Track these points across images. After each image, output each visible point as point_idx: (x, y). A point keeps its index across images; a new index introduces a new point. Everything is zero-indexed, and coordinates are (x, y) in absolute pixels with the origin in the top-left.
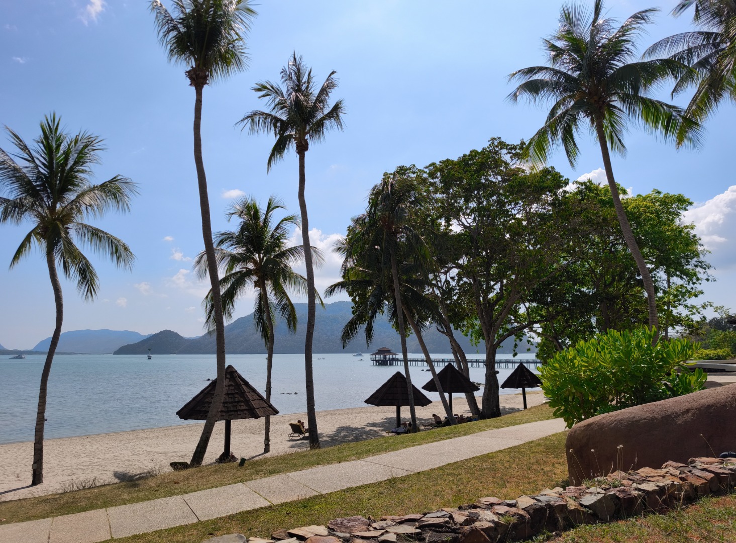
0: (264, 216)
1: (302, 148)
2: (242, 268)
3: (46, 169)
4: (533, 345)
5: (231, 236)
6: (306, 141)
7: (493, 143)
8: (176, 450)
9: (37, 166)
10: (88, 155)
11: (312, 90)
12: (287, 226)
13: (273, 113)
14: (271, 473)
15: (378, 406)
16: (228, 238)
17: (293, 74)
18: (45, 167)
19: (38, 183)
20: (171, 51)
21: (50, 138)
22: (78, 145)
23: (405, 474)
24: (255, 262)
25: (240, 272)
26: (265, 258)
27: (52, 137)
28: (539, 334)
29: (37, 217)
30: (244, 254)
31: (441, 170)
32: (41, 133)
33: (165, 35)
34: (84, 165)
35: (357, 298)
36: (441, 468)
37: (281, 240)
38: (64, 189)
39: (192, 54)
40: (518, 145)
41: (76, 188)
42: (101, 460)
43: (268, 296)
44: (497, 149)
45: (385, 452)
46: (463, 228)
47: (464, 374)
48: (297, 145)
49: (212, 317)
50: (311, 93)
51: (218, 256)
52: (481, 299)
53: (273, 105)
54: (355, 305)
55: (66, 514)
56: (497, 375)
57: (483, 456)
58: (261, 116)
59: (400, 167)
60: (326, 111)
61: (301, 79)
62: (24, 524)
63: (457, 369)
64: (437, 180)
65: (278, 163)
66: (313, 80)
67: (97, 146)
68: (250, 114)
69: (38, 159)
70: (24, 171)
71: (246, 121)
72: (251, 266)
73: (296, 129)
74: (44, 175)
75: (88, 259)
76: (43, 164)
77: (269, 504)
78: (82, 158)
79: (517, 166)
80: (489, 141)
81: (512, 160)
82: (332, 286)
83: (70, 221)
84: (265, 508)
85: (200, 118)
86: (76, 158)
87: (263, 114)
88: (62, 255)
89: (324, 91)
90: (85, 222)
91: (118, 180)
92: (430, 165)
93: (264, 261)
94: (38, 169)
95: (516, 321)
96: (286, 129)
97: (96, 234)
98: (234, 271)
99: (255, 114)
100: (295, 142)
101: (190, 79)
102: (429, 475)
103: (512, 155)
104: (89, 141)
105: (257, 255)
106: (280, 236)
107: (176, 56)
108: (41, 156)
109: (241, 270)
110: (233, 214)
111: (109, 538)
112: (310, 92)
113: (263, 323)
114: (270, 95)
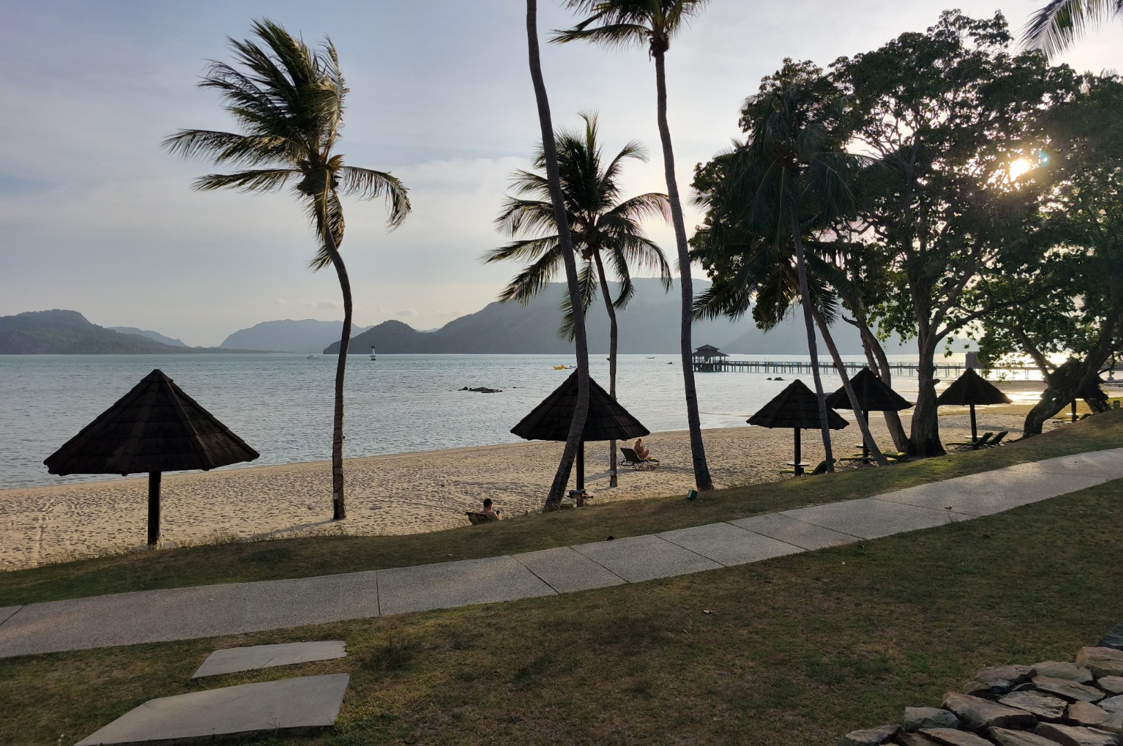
1: (660, 47)
6: (665, 36)
7: (945, 20)
15: (771, 428)
24: (584, 223)
26: (597, 217)
31: (856, 69)
40: (990, 21)
44: (953, 29)
48: (652, 43)
72: (578, 228)
80: (939, 17)
81: (978, 46)
92: (838, 61)
93: (597, 220)
100: (650, 37)
103: (978, 37)
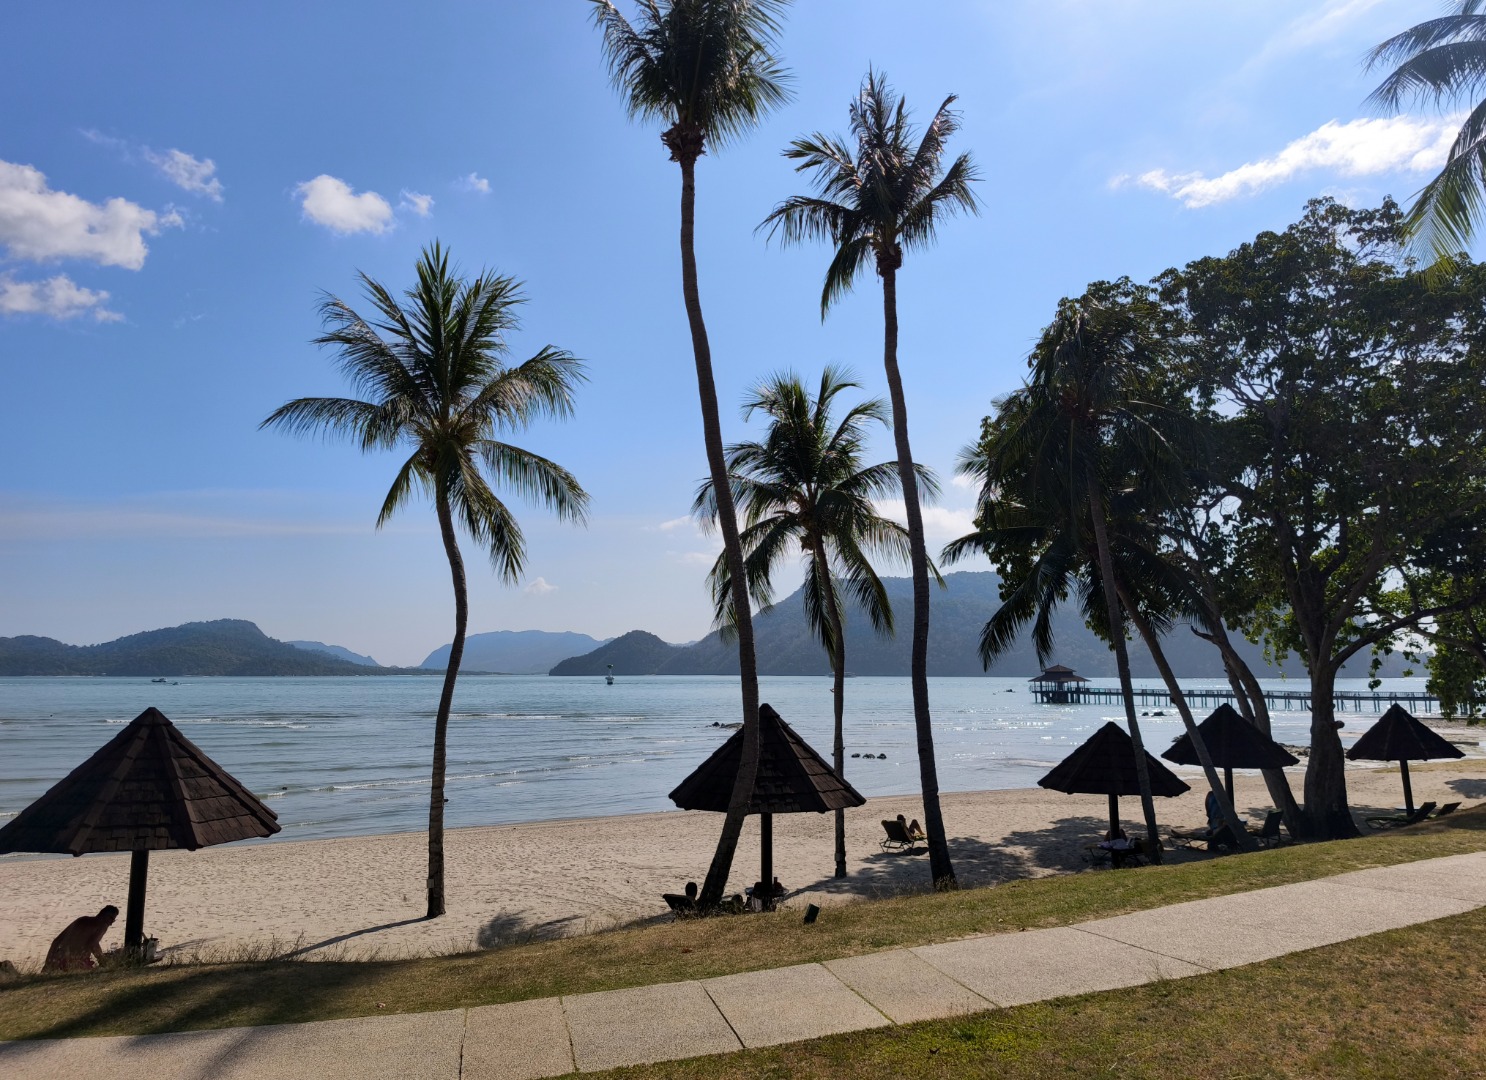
0: (816, 408)
1: (889, 264)
2: (778, 512)
3: (429, 346)
4: (1418, 661)
5: (755, 450)
6: (897, 248)
7: (1313, 213)
8: (670, 864)
9: (414, 341)
10: (498, 315)
11: (908, 140)
12: (861, 423)
13: (827, 198)
14: (877, 944)
15: (1070, 793)
16: (749, 455)
17: (868, 112)
18: (426, 341)
19: (418, 372)
20: (634, 97)
21: (434, 289)
22: (479, 298)
23: (1190, 972)
24: (801, 501)
25: (772, 520)
26: (820, 492)
27: (436, 287)
28: (1433, 638)
29: (419, 434)
30: (779, 485)
31: (1190, 282)
32: (418, 279)
33: (622, 70)
34: (492, 333)
35: (1009, 567)
36: (1276, 963)
37: (851, 454)
38: (460, 381)
39: (673, 98)
40: (1377, 211)
41: (480, 377)
42: (539, 875)
43: (829, 567)
44: (1325, 225)
45: (1123, 911)
46: (1243, 408)
47: (1259, 726)
48: (878, 258)
49: (726, 609)
50: (905, 149)
51: (734, 488)
52: (1295, 561)
53: (826, 181)
54: (1006, 582)
55: (488, 1003)
56: (1339, 731)
57: (1375, 936)
58: (804, 207)
59: (1095, 284)
60: (937, 181)
61: (883, 121)
62: (417, 1019)
63: (1241, 714)
64: (1183, 306)
65: (843, 298)
66: (908, 121)
67: (511, 296)
68: (784, 204)
69: (416, 328)
70: (394, 352)
71: (777, 219)
72: (793, 507)
73: (875, 226)
74: (426, 356)
75: (506, 505)
76: (424, 336)
77: (886, 1022)
78: (486, 320)
79: (1377, 258)
80: (1304, 208)
81: (1363, 245)
82: (957, 542)
83: (472, 438)
84: (878, 1031)
85: (692, 223)
86: (477, 323)
87: (809, 202)
88: (465, 501)
89: (931, 141)
90: (498, 438)
91: (549, 356)
92: (1164, 275)
93: (819, 496)
94: (416, 347)
95: (1376, 610)
96: (856, 228)
97: (516, 460)
98: (761, 519)
99: (793, 206)
100: (875, 251)
101: (670, 148)
102: (1248, 978)
103: (1361, 233)
104: (496, 290)
105: (804, 486)
106: (846, 445)
107: (644, 107)
108: (421, 322)
109: (777, 515)
110: (755, 405)
111: (571, 1069)
112: (904, 145)
113: (823, 618)
114: (820, 162)
